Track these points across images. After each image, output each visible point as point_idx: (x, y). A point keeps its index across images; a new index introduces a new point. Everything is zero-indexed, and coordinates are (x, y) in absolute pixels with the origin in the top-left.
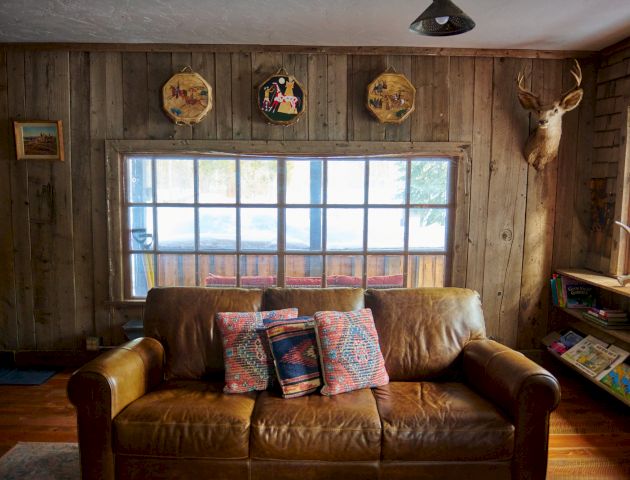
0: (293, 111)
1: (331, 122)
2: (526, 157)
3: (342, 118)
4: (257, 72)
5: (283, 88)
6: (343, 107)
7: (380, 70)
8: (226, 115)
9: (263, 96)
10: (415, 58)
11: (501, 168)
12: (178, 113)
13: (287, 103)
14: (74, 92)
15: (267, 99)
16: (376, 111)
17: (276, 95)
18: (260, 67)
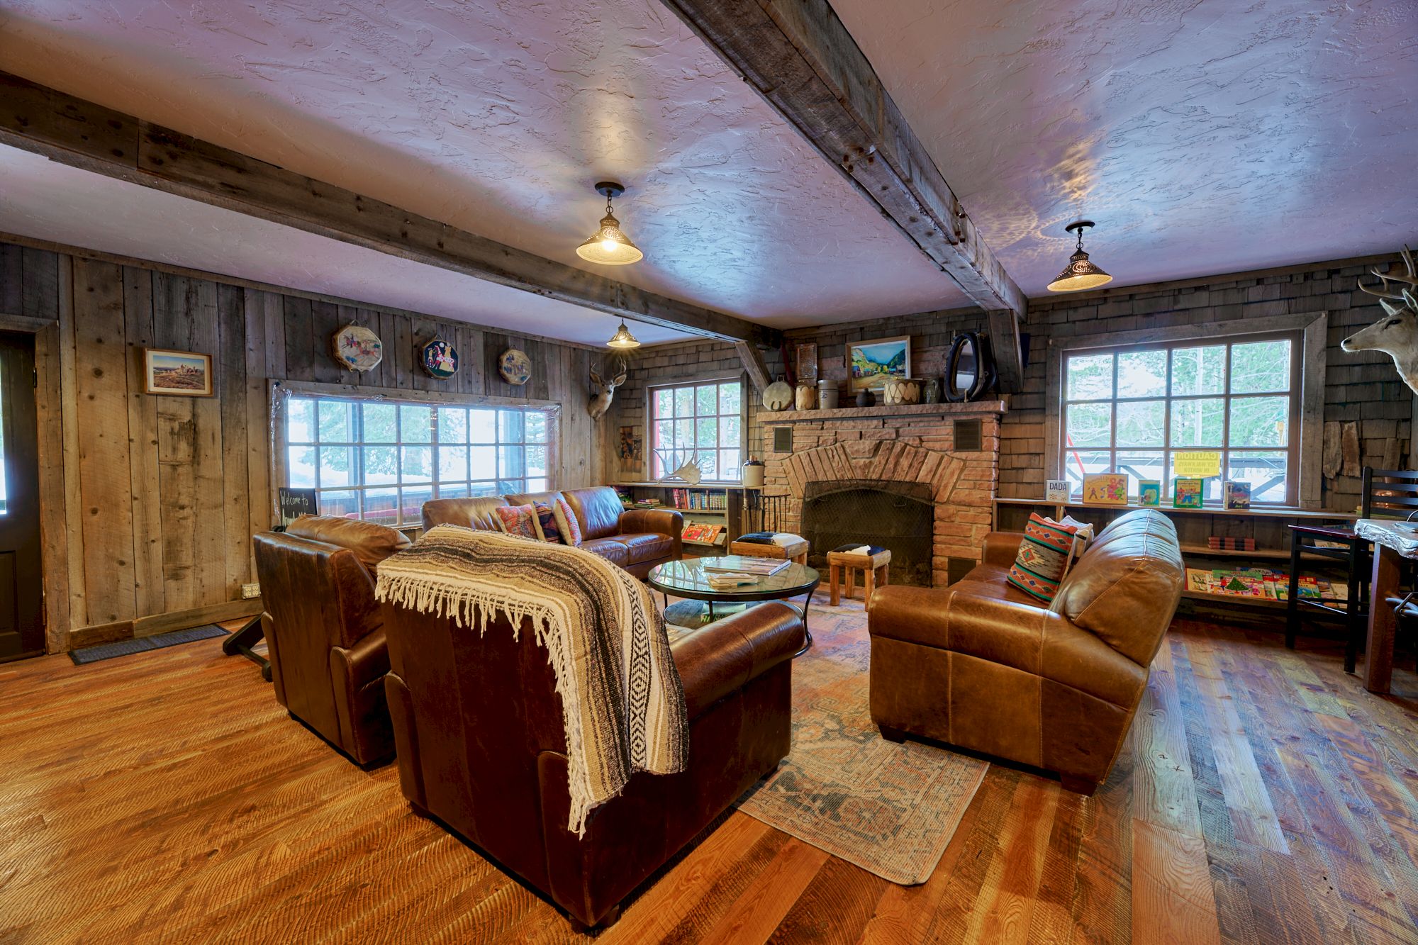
0: (450, 369)
1: (474, 381)
2: (590, 413)
3: (482, 378)
4: (417, 334)
5: (443, 351)
6: (482, 371)
7: (506, 349)
8: (390, 366)
9: (427, 356)
10: (526, 340)
11: (577, 418)
12: (353, 361)
13: (446, 363)
14: (223, 326)
15: (431, 358)
16: (508, 375)
17: (438, 356)
18: (419, 330)
